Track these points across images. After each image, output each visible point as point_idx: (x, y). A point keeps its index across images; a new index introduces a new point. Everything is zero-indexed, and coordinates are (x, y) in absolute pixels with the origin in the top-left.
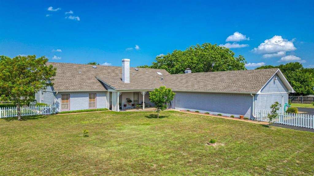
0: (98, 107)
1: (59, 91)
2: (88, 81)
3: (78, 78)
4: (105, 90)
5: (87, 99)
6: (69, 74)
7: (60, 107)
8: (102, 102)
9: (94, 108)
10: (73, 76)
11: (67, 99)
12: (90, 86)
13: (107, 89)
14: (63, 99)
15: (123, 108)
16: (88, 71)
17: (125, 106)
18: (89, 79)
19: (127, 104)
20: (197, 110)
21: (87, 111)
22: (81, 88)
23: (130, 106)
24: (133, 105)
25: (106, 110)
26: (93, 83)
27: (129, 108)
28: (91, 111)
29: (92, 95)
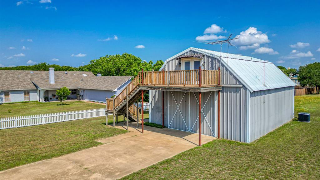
0: (31, 100)
1: (3, 90)
2: (24, 83)
3: (17, 81)
4: (36, 89)
5: (23, 94)
6: (10, 79)
7: (3, 101)
8: (34, 97)
9: (28, 101)
10: (14, 80)
11: (9, 95)
12: (25, 86)
13: (37, 88)
14: (5, 95)
15: (49, 100)
16: (26, 76)
17: (51, 99)
18: (25, 81)
19: (53, 98)
20: (102, 102)
21: (23, 102)
22: (18, 88)
23: (55, 99)
24: (57, 98)
25: (37, 101)
26: (28, 84)
27: (54, 100)
28: (26, 102)
29: (27, 92)
